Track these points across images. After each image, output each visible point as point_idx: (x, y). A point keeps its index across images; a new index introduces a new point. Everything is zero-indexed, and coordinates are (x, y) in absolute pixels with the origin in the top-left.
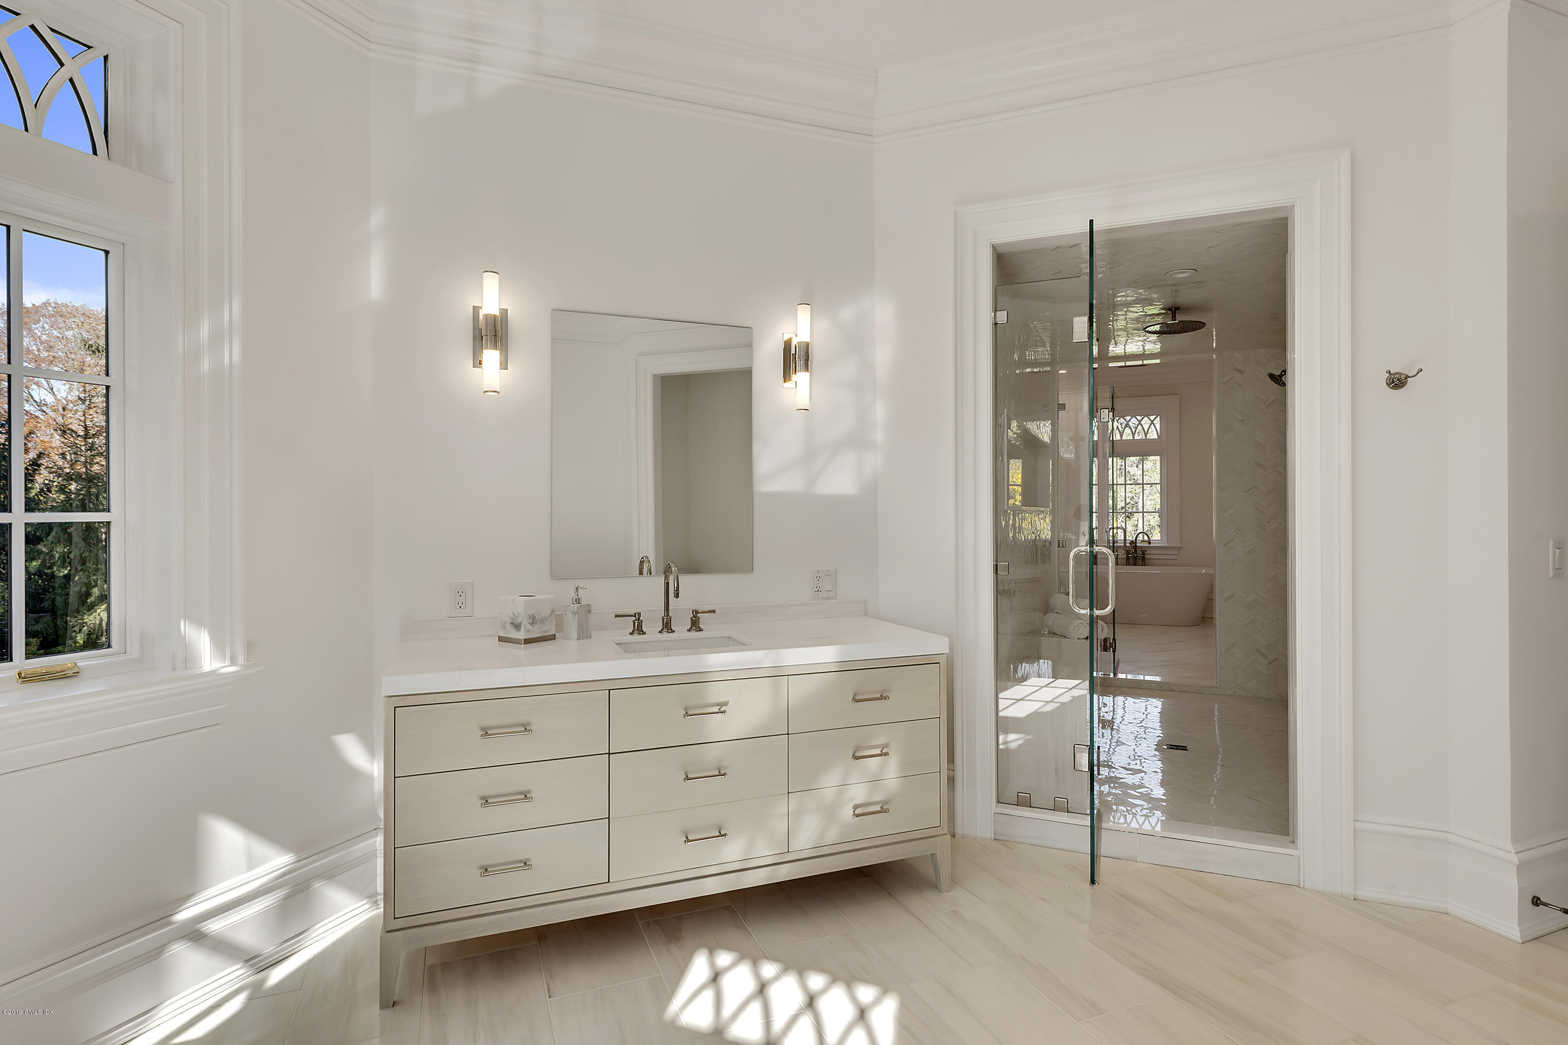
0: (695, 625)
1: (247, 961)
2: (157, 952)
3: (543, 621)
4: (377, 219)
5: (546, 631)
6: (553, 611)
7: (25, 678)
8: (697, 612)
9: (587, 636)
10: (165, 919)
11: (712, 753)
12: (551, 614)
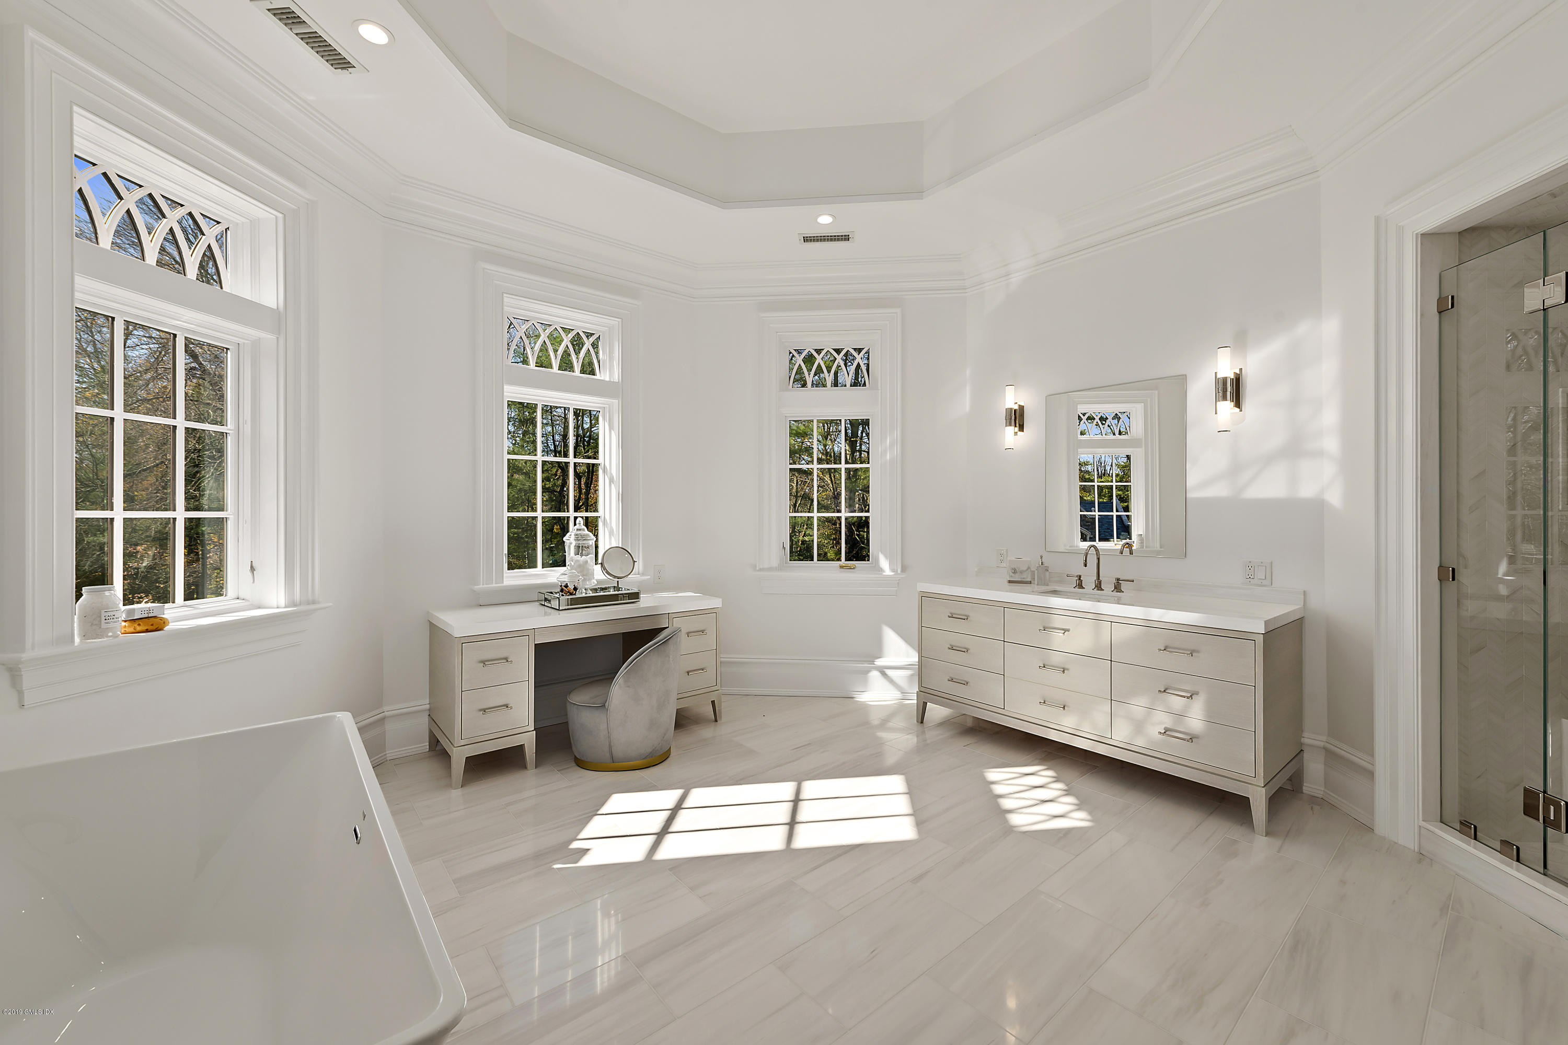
0: (1117, 588)
1: (902, 693)
2: (867, 671)
3: (1021, 572)
4: (968, 372)
5: (1024, 578)
6: (1029, 568)
7: (841, 567)
8: (1118, 579)
9: (1044, 583)
10: (872, 662)
11: (1056, 659)
12: (1027, 570)
